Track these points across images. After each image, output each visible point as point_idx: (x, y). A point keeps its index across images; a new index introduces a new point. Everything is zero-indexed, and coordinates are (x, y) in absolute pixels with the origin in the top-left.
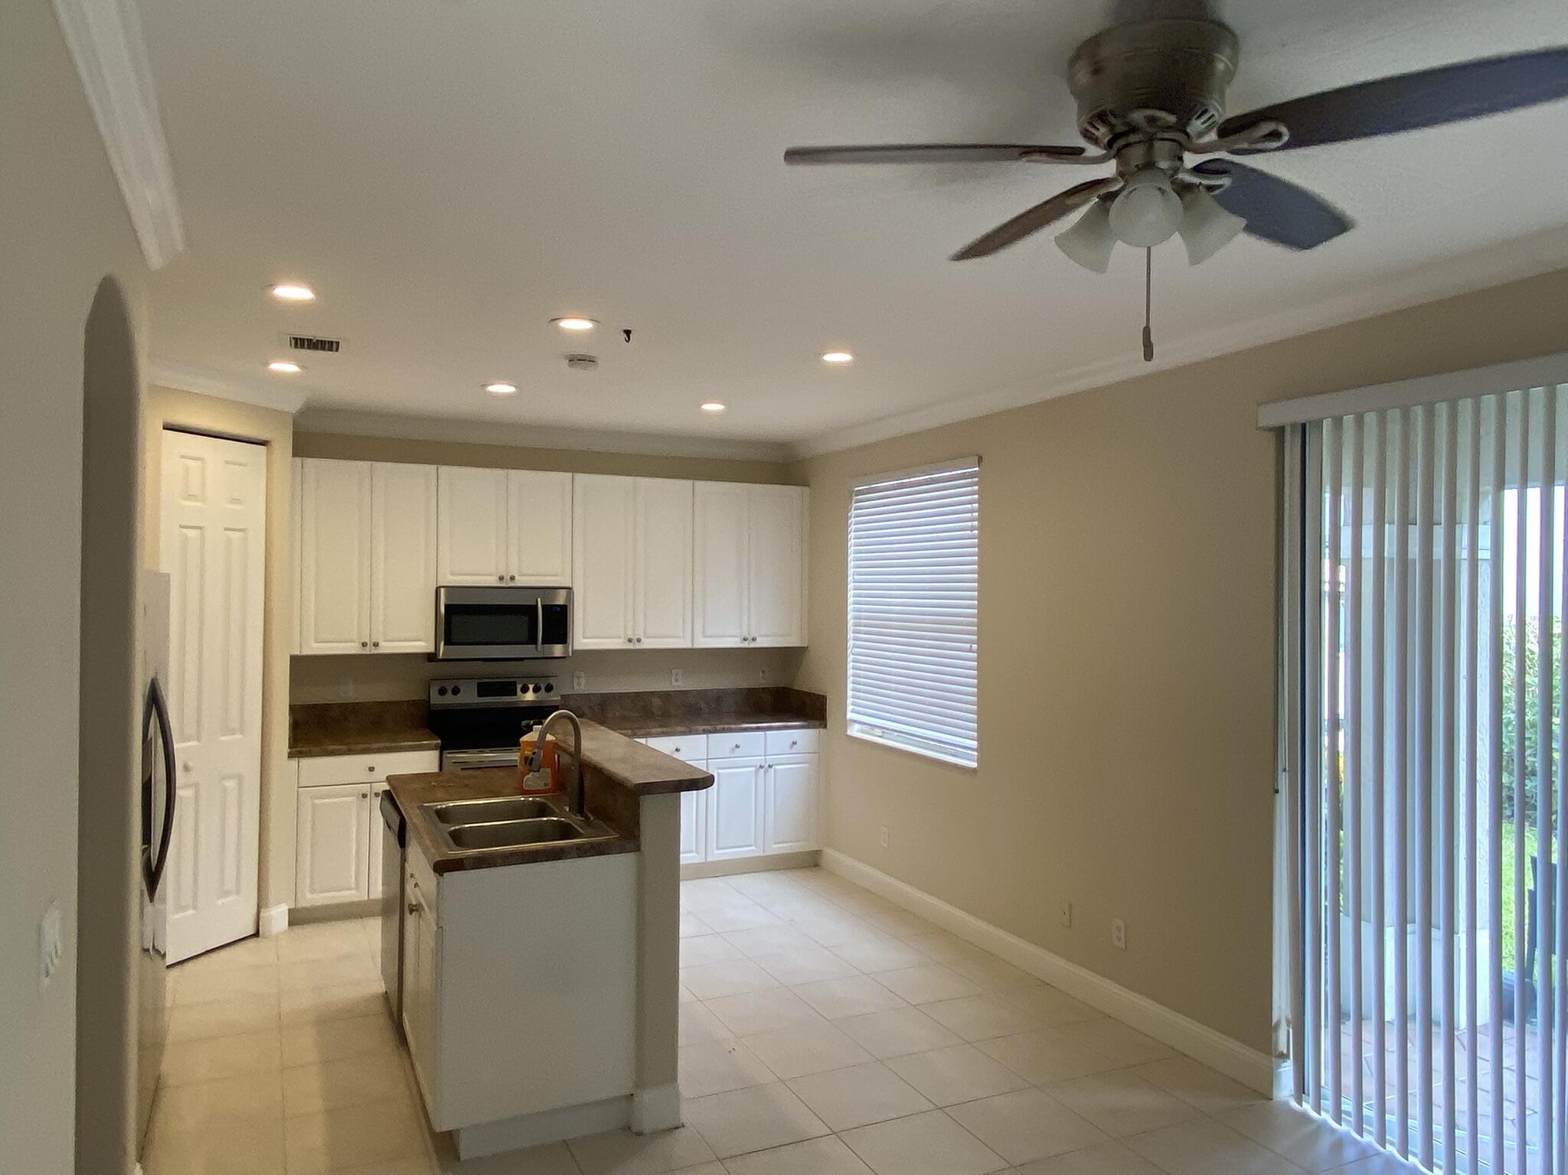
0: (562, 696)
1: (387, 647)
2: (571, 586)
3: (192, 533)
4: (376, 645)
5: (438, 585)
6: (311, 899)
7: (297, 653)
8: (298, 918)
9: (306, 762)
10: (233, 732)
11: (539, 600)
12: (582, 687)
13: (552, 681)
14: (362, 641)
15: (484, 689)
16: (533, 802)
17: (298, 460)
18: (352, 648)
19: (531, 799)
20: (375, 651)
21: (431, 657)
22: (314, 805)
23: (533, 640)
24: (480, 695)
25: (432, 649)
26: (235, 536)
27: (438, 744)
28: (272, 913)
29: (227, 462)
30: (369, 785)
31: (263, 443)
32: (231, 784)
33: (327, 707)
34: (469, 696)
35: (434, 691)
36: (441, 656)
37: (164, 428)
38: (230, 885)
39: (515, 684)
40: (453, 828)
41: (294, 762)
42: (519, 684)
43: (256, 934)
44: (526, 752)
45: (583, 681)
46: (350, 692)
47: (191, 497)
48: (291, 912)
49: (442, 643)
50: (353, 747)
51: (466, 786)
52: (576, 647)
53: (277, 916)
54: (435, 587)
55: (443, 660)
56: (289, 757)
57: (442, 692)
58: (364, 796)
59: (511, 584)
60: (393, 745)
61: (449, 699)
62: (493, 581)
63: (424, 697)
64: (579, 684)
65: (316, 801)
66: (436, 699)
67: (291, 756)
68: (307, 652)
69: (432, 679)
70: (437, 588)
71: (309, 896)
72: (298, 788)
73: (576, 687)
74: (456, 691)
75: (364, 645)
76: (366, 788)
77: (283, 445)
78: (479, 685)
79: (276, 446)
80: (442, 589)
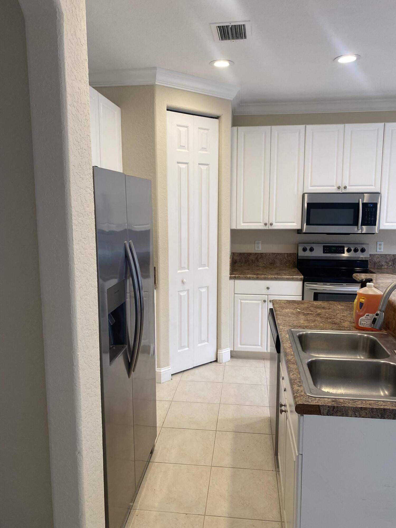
0: (370, 255)
1: (277, 226)
2: (379, 191)
3: (184, 166)
4: (271, 224)
5: (304, 193)
6: (240, 347)
7: (234, 227)
8: (234, 355)
9: (238, 282)
10: (204, 266)
11: (360, 200)
12: (382, 250)
13: (364, 246)
14: (265, 223)
15: (327, 249)
16: (368, 338)
17: (235, 128)
18: (260, 226)
19: (366, 335)
20: (271, 228)
21: (299, 232)
22: (241, 302)
23: (356, 224)
24: (324, 252)
25: (299, 227)
26: (204, 168)
27: (302, 278)
28: (223, 352)
29: (200, 128)
30: (267, 296)
31: (217, 118)
32: (203, 290)
33: (250, 254)
34: (318, 253)
35: (300, 249)
36: (304, 231)
37: (168, 110)
38: (204, 337)
39: (343, 247)
40: (310, 360)
41: (232, 281)
42: (346, 247)
43: (216, 361)
44: (361, 300)
45: (382, 246)
46: (260, 248)
47: (183, 147)
48: (231, 352)
49: (305, 224)
50: (259, 276)
51: (318, 315)
52: (382, 228)
53: (225, 354)
54: (302, 193)
55: (305, 233)
56: (230, 279)
57: (305, 250)
58: (265, 301)
59: (344, 191)
60: (279, 277)
61: (308, 254)
62: (333, 189)
63: (296, 252)
64: (380, 249)
65: (242, 301)
66: (301, 254)
67: (231, 278)
68: (239, 228)
69: (299, 243)
70: (303, 194)
71: (239, 346)
72: (234, 294)
73: (378, 250)
74: (311, 250)
75: (266, 224)
76: (265, 297)
77: (227, 119)
78: (324, 247)
79: (223, 119)
80: (306, 194)
